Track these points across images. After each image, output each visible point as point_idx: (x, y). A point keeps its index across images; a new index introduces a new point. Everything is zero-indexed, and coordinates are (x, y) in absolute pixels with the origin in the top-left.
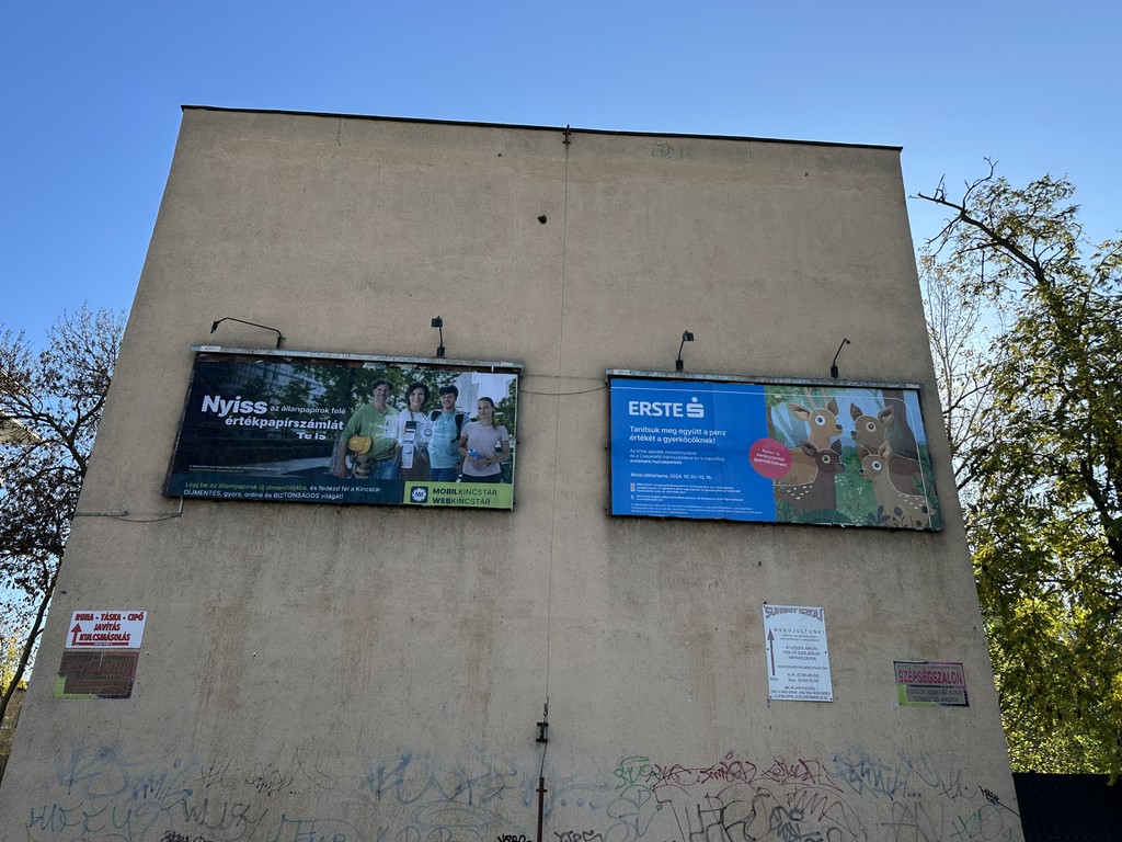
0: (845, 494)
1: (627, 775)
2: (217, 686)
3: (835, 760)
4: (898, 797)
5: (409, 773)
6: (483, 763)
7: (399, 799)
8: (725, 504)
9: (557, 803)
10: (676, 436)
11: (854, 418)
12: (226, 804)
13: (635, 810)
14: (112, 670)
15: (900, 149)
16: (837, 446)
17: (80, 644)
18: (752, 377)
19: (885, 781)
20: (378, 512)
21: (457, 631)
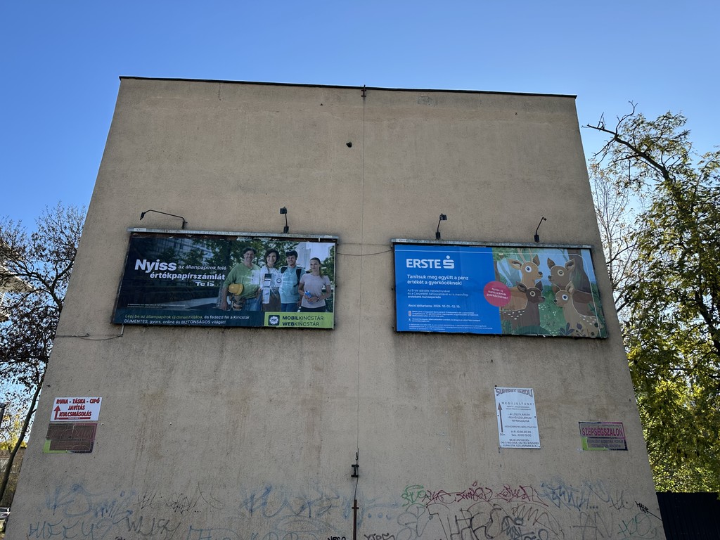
0: (545, 316)
1: (410, 498)
2: (147, 445)
3: (542, 486)
4: (583, 509)
5: (271, 497)
6: (318, 491)
7: (264, 514)
8: (469, 323)
9: (365, 516)
10: (436, 281)
11: (550, 267)
12: (154, 521)
13: (415, 519)
14: (80, 435)
15: (575, 97)
16: (539, 285)
17: (60, 419)
18: (485, 242)
19: (575, 500)
20: (248, 332)
21: (300, 407)
